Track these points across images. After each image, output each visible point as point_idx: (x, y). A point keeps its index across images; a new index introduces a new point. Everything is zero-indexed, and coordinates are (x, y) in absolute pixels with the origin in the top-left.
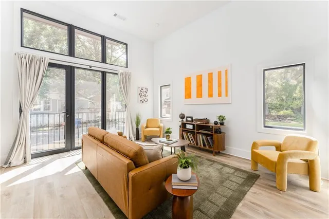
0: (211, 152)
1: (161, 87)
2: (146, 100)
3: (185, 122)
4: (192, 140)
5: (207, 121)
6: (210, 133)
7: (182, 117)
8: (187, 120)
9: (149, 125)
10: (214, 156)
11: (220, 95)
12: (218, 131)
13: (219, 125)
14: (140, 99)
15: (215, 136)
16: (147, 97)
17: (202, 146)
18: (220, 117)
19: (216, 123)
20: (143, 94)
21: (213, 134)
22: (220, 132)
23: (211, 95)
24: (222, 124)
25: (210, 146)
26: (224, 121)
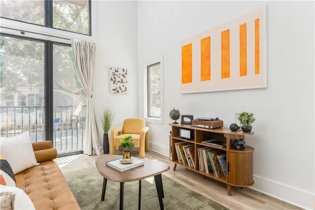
0: (223, 185)
1: (148, 67)
2: (123, 89)
3: (179, 125)
4: (189, 158)
5: (219, 124)
6: (220, 147)
7: (175, 115)
8: (183, 122)
9: (126, 130)
10: (230, 195)
11: (243, 72)
12: (238, 145)
13: (241, 133)
14: (114, 87)
15: (231, 154)
16: (125, 85)
17: (207, 172)
18: (243, 115)
19: (234, 128)
20: (118, 79)
21: (227, 149)
22: (243, 148)
23: (226, 74)
24: (247, 130)
25: (221, 174)
26: (252, 125)
